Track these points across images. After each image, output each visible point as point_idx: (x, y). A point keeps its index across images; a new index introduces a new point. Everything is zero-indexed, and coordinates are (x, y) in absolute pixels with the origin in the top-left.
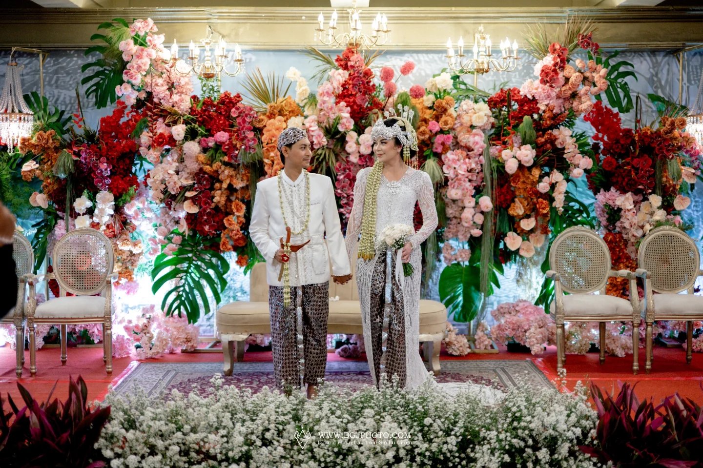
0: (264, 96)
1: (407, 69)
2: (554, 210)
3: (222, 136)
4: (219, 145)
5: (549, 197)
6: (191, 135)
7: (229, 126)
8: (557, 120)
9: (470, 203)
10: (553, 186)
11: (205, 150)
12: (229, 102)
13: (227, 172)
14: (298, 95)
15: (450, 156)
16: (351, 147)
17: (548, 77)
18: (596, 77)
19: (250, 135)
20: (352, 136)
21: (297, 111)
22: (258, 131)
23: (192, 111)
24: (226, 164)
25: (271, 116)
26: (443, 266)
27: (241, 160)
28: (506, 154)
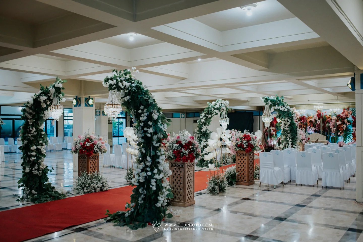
0: (308, 116)
1: (325, 113)
2: (344, 130)
3: (303, 121)
4: (302, 122)
5: (343, 128)
6: (299, 121)
7: (304, 120)
8: (345, 118)
9: (333, 129)
10: (344, 127)
11: (301, 122)
12: (304, 117)
13: (303, 125)
14: (312, 116)
15: (330, 123)
16: (318, 122)
17: (343, 113)
18: (350, 113)
19: (306, 121)
20: (318, 121)
21: (312, 118)
22: (307, 120)
23: (300, 118)
24: (303, 124)
25: (309, 118)
26: (331, 137)
27: (304, 124)
28: (337, 123)
